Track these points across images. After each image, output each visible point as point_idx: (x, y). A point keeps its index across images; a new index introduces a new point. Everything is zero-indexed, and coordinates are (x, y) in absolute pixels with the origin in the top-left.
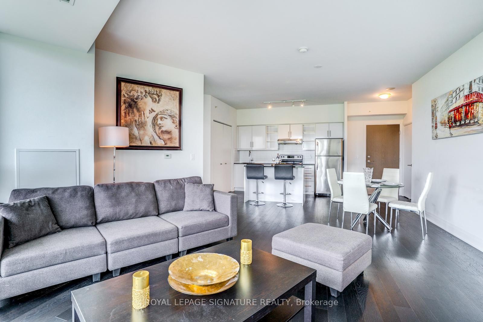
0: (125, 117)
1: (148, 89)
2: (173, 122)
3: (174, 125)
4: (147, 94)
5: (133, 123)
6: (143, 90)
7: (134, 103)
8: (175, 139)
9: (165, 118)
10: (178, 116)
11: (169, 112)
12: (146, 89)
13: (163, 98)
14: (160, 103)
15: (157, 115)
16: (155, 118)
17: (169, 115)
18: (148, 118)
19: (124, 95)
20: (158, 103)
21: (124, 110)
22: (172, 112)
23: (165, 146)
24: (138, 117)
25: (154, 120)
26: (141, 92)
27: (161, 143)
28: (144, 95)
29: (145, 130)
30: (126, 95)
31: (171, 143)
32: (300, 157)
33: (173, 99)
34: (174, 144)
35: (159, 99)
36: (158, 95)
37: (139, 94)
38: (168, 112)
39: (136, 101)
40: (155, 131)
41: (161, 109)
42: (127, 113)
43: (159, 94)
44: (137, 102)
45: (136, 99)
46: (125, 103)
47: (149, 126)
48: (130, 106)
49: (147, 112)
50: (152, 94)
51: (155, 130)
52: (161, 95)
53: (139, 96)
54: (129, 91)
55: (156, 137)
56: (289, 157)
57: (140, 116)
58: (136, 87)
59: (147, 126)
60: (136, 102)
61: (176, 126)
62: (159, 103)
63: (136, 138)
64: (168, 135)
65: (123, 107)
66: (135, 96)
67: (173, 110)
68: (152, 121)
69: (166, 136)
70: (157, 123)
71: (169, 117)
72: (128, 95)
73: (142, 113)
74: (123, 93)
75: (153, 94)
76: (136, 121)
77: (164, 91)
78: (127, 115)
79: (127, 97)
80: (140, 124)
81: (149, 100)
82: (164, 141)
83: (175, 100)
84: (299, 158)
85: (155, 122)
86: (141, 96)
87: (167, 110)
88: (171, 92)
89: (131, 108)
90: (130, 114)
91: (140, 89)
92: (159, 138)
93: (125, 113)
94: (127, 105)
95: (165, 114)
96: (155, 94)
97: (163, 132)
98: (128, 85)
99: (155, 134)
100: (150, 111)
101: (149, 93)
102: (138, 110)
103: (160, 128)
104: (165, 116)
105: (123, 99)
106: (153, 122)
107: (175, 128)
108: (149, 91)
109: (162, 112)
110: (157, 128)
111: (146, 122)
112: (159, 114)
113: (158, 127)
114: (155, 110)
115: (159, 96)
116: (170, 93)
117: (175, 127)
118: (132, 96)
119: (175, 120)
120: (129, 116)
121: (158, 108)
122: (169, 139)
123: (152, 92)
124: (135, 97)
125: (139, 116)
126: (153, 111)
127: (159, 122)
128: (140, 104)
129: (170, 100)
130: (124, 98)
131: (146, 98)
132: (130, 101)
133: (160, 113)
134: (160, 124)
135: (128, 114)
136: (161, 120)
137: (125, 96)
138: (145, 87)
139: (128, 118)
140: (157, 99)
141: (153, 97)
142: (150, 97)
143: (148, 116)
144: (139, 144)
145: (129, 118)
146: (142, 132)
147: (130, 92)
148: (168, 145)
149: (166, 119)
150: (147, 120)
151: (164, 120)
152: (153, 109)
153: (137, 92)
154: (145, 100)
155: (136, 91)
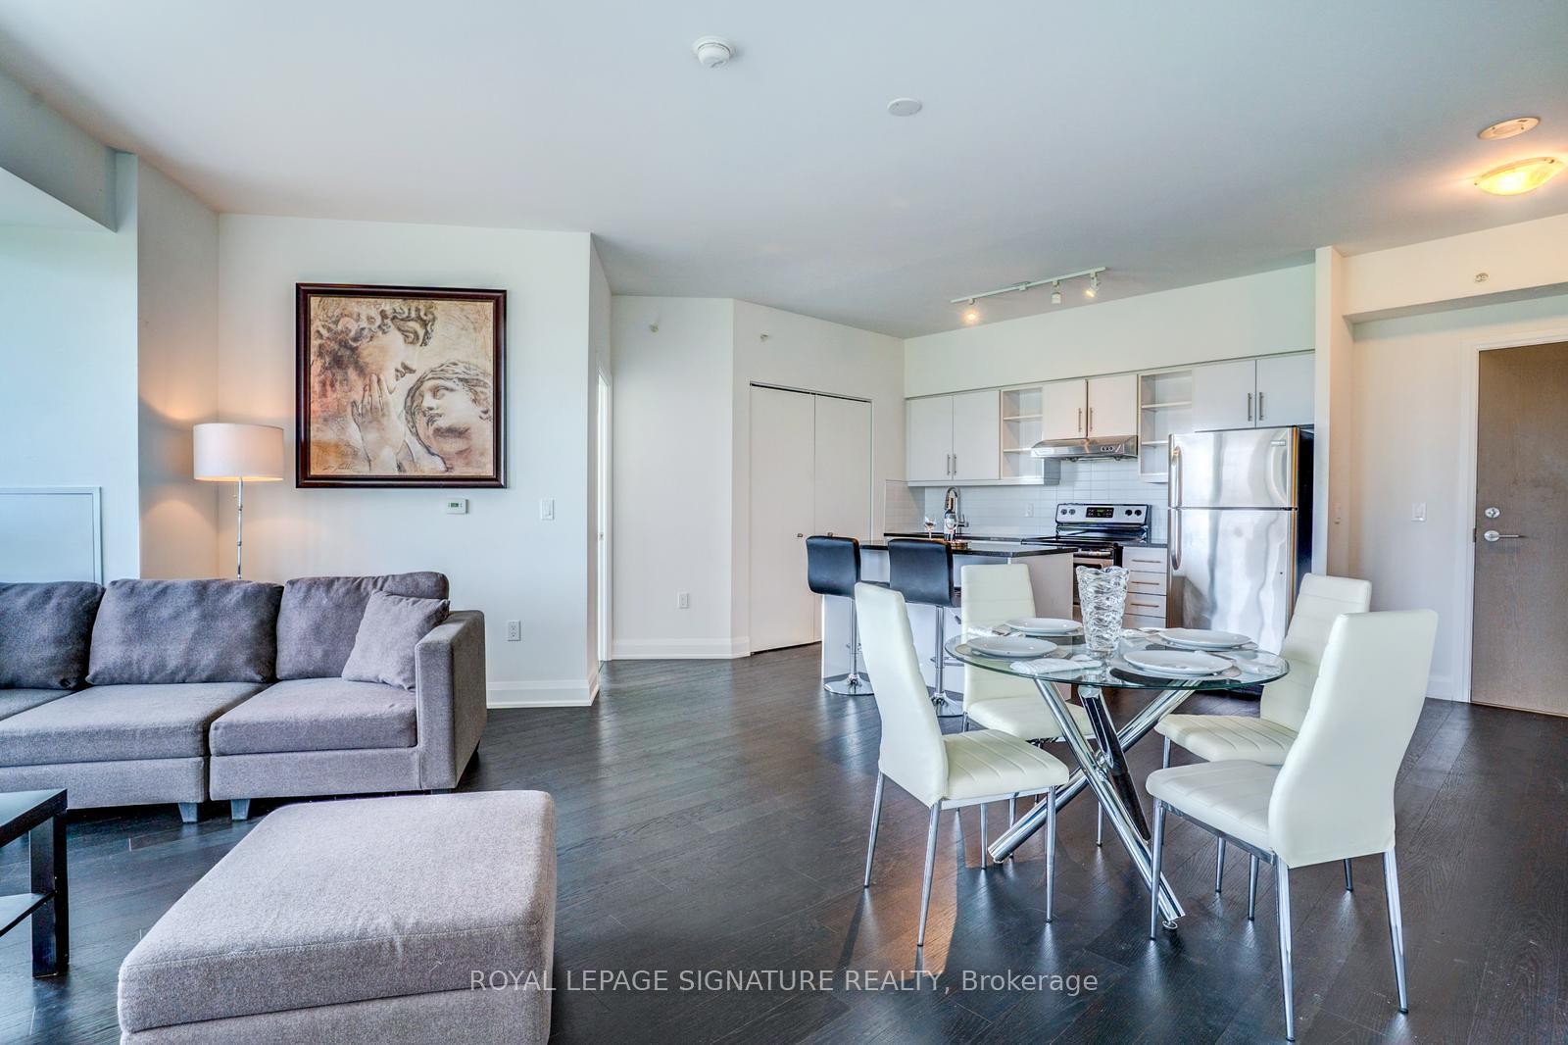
0: (324, 394)
1: (387, 305)
2: (475, 401)
3: (479, 410)
4: (388, 321)
5: (346, 411)
6: (374, 313)
7: (348, 353)
8: (482, 454)
9: (447, 389)
10: (490, 382)
11: (460, 369)
12: (383, 308)
13: (438, 329)
14: (432, 343)
15: (421, 381)
16: (414, 393)
17: (461, 380)
18: (391, 393)
19: (318, 332)
20: (424, 343)
21: (319, 375)
22: (469, 369)
23: (447, 474)
24: (362, 393)
25: (412, 397)
26: (370, 319)
27: (433, 467)
28: (379, 327)
29: (381, 428)
30: (324, 332)
31: (467, 464)
32: (1138, 513)
33: (475, 329)
34: (479, 467)
35: (427, 332)
36: (421, 319)
37: (364, 324)
38: (457, 370)
39: (354, 345)
40: (414, 430)
41: (435, 363)
42: (328, 383)
43: (425, 318)
44: (357, 348)
45: (355, 340)
46: (320, 355)
47: (394, 417)
48: (338, 362)
49: (389, 377)
50: (402, 320)
51: (414, 426)
52: (434, 319)
53: (363, 329)
54: (334, 319)
55: (417, 449)
56: (1093, 512)
57: (367, 388)
58: (353, 305)
59: (389, 416)
60: (354, 350)
61: (486, 412)
62: (426, 345)
63: (355, 454)
64: (458, 440)
65: (316, 367)
66: (350, 331)
67: (473, 361)
68: (404, 398)
69: (452, 446)
70: (419, 406)
71: (460, 384)
72: (329, 330)
73: (375, 378)
74: (316, 325)
75: (408, 319)
76: (354, 404)
77: (441, 306)
78: (328, 388)
79: (328, 338)
80: (367, 411)
81: (394, 338)
82: (442, 458)
83: (482, 328)
84: (1134, 519)
85: (415, 404)
86: (370, 329)
87: (455, 364)
88: (465, 307)
89: (339, 367)
90: (337, 385)
91: (367, 308)
92: (428, 450)
93: (324, 384)
94: (328, 359)
95: (447, 375)
96: (412, 320)
97: (438, 432)
98: (330, 300)
99: (414, 439)
100: (397, 370)
101: (394, 318)
102: (361, 371)
103: (431, 420)
104: (449, 384)
105: (315, 343)
106: (409, 404)
107: (481, 418)
108: (395, 311)
109: (438, 373)
110: (421, 421)
111: (387, 404)
112: (430, 379)
113: (425, 419)
114: (414, 368)
115: (425, 324)
116: (462, 310)
117: (483, 415)
118: (342, 332)
119: (482, 392)
120: (334, 391)
121: (423, 359)
122: (460, 453)
123: (404, 313)
124: (352, 334)
125: (365, 390)
126: (408, 369)
127: (429, 401)
128: (368, 351)
129: (464, 332)
130: (319, 341)
131: (384, 332)
132: (336, 347)
133: (430, 376)
134: (431, 409)
135: (332, 386)
136: (434, 395)
137: (321, 336)
138: (379, 300)
139: (331, 396)
140: (421, 332)
141: (406, 328)
142: (399, 329)
143: (392, 387)
144: (363, 470)
145: (335, 396)
146: (372, 436)
147: (336, 323)
148: (455, 473)
149: (452, 390)
150: (390, 398)
151: (443, 395)
152: (408, 363)
153: (358, 319)
154: (382, 340)
155: (355, 316)
